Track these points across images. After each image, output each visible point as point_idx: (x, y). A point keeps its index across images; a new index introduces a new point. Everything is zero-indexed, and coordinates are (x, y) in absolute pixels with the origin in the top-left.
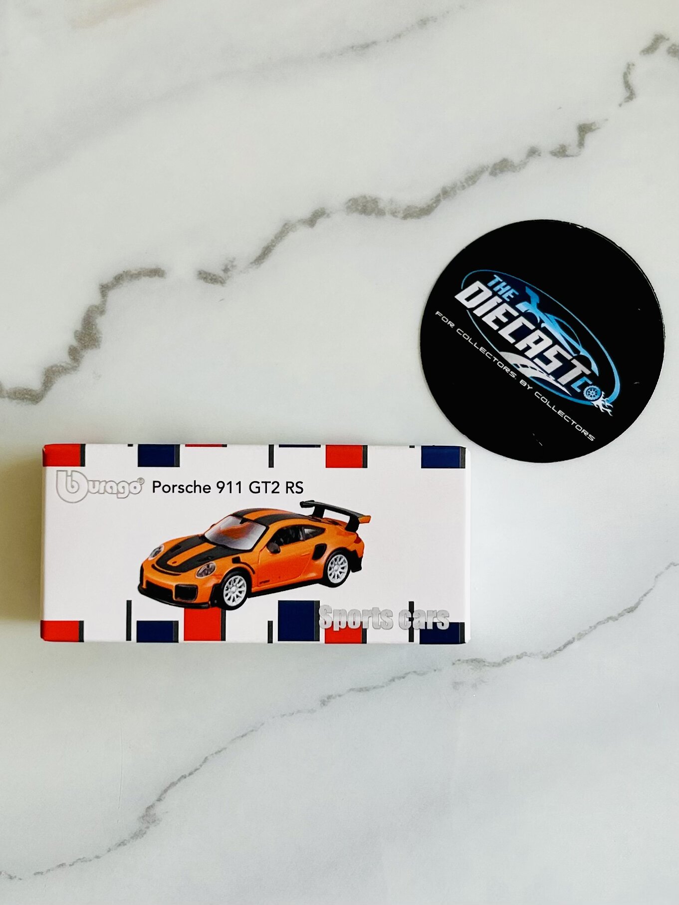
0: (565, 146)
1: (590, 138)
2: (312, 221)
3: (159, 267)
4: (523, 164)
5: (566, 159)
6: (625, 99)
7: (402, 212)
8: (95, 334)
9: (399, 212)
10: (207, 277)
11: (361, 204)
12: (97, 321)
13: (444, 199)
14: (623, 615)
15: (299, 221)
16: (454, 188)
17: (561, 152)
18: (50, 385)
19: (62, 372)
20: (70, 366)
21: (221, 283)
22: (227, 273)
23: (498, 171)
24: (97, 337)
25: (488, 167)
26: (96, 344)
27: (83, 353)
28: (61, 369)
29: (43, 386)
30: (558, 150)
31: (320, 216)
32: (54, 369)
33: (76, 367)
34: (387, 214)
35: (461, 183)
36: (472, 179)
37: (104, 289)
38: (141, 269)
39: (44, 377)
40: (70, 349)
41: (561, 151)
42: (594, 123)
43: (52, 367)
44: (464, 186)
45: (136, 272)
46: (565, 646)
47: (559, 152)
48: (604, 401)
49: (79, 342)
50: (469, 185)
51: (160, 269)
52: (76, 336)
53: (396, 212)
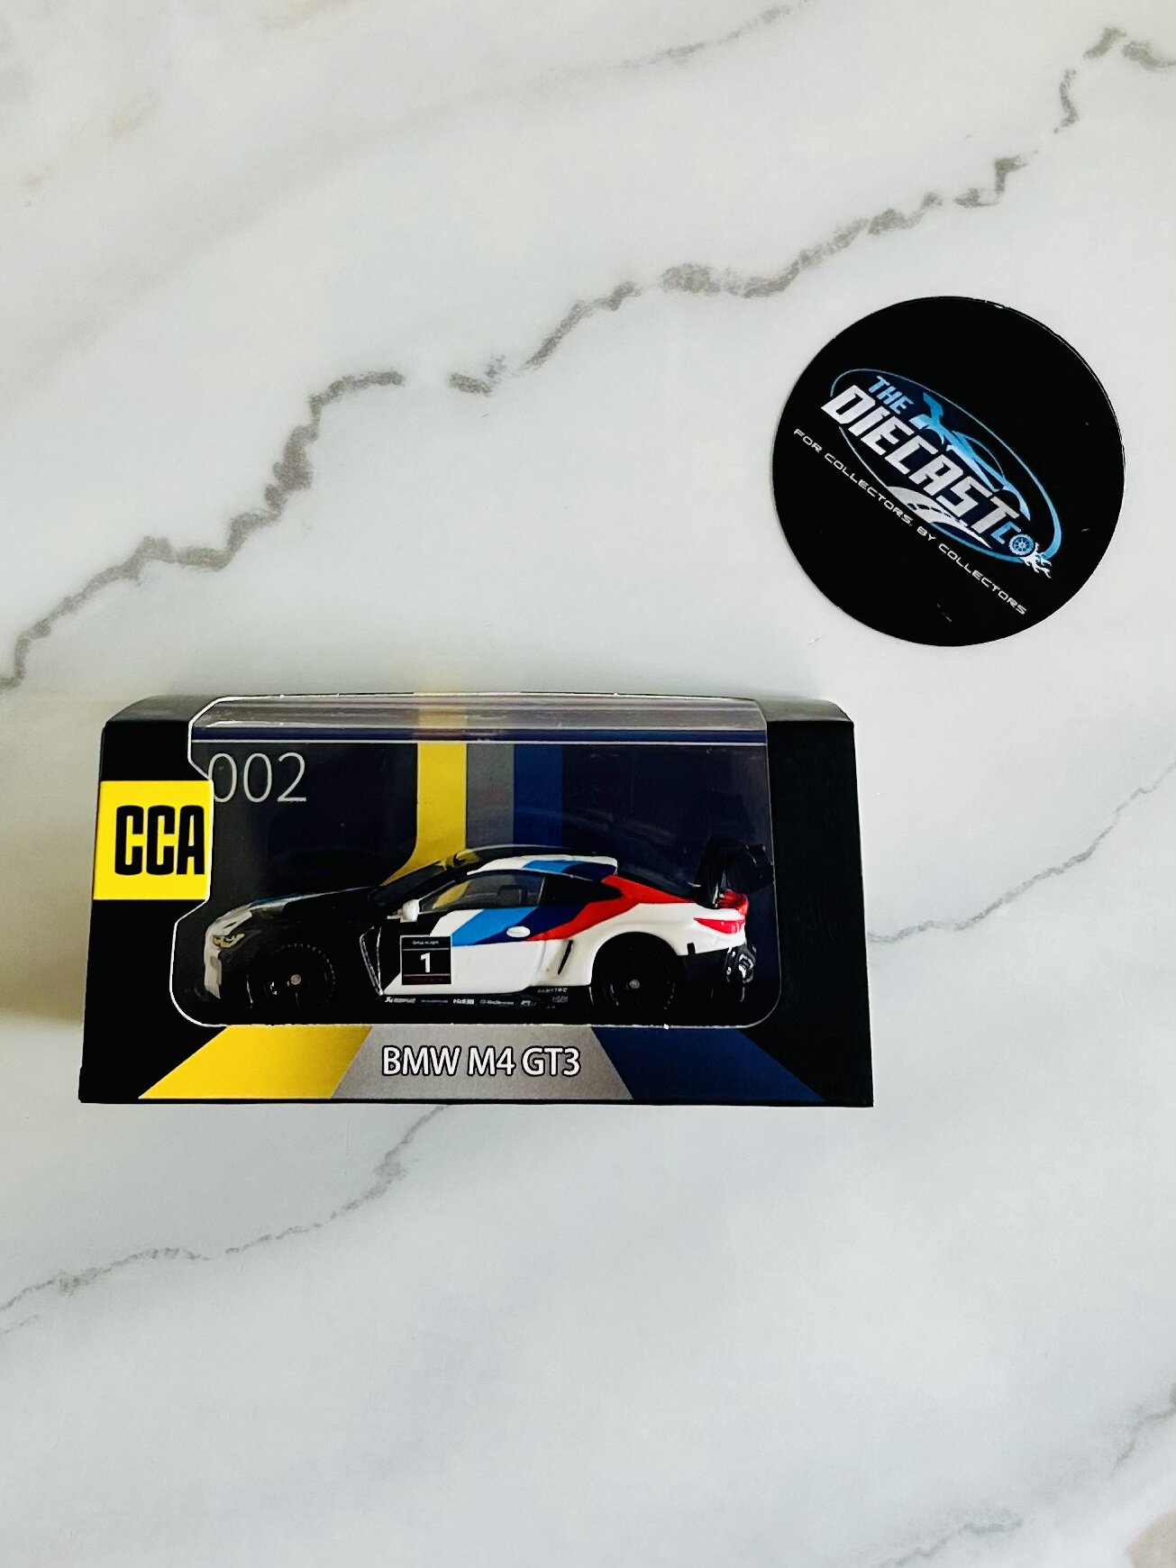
0: (976, 190)
1: (1011, 177)
2: (614, 301)
3: (394, 370)
4: (918, 217)
5: (978, 208)
6: (1063, 121)
7: (743, 287)
8: (304, 468)
9: (739, 287)
10: (464, 383)
11: (685, 277)
12: (306, 449)
13: (804, 268)
14: (1069, 866)
15: (596, 301)
16: (817, 252)
17: (972, 200)
18: (238, 543)
19: (257, 523)
20: (267, 515)
21: (485, 391)
22: (492, 377)
23: (880, 228)
24: (307, 473)
25: (867, 221)
26: (305, 482)
27: (287, 496)
28: (254, 518)
29: (229, 544)
30: (966, 197)
31: (625, 294)
32: (244, 519)
33: (276, 516)
34: (722, 288)
35: (828, 244)
36: (844, 239)
37: (316, 403)
38: (369, 373)
39: (231, 532)
40: (268, 489)
41: (971, 197)
42: (1018, 157)
43: (241, 517)
44: (831, 249)
45: (362, 378)
46: (988, 911)
47: (969, 199)
48: (1039, 557)
49: (280, 479)
50: (839, 248)
51: (395, 373)
52: (275, 471)
53: (734, 288)
